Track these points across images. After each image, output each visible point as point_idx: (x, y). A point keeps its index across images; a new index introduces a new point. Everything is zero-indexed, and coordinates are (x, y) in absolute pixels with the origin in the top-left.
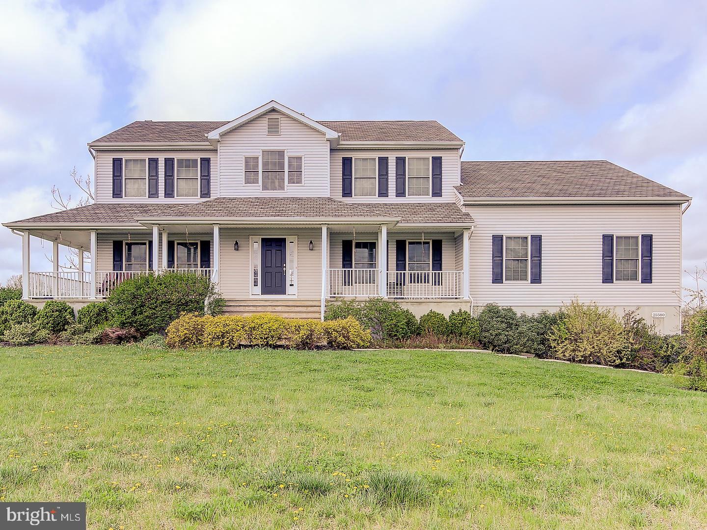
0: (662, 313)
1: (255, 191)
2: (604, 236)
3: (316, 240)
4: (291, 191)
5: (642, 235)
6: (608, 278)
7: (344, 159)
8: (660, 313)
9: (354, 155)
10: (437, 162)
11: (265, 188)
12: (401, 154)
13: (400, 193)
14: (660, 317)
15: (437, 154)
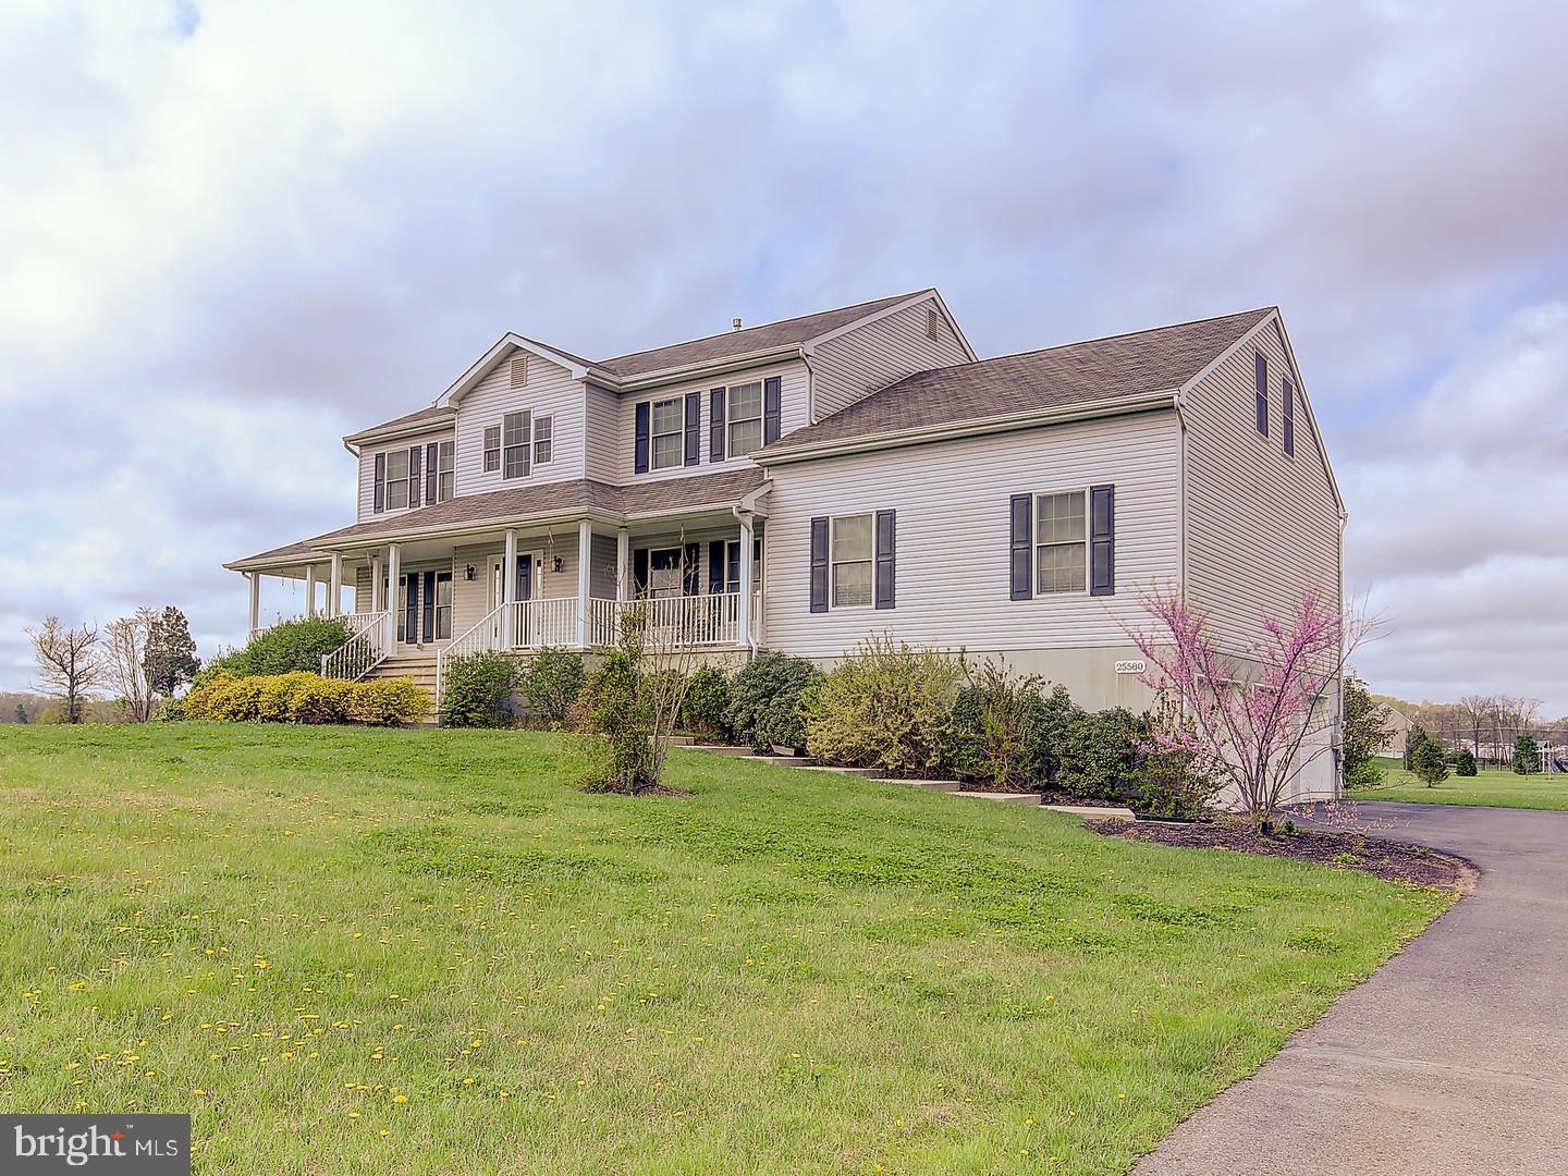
0: (1137, 662)
1: (497, 482)
2: (1013, 499)
3: (567, 553)
4: (540, 475)
5: (1091, 488)
6: (1021, 589)
7: (639, 407)
8: (1132, 662)
9: (652, 398)
10: (773, 385)
11: (508, 474)
12: (717, 384)
13: (716, 455)
14: (1133, 671)
15: (771, 373)
